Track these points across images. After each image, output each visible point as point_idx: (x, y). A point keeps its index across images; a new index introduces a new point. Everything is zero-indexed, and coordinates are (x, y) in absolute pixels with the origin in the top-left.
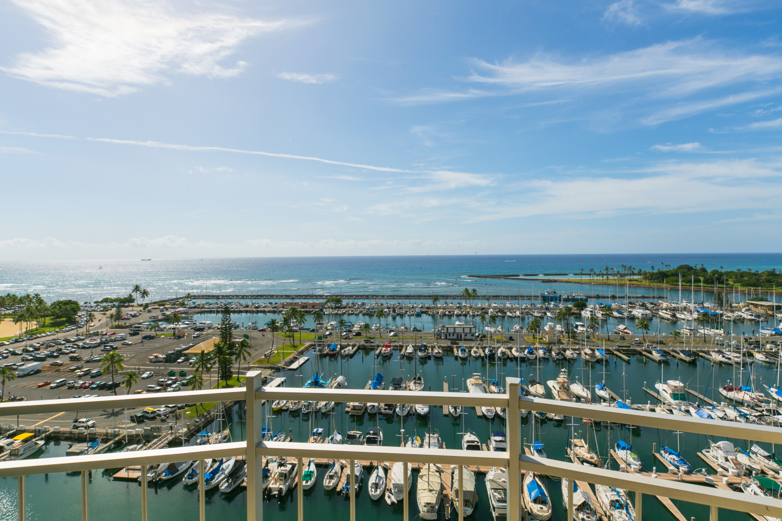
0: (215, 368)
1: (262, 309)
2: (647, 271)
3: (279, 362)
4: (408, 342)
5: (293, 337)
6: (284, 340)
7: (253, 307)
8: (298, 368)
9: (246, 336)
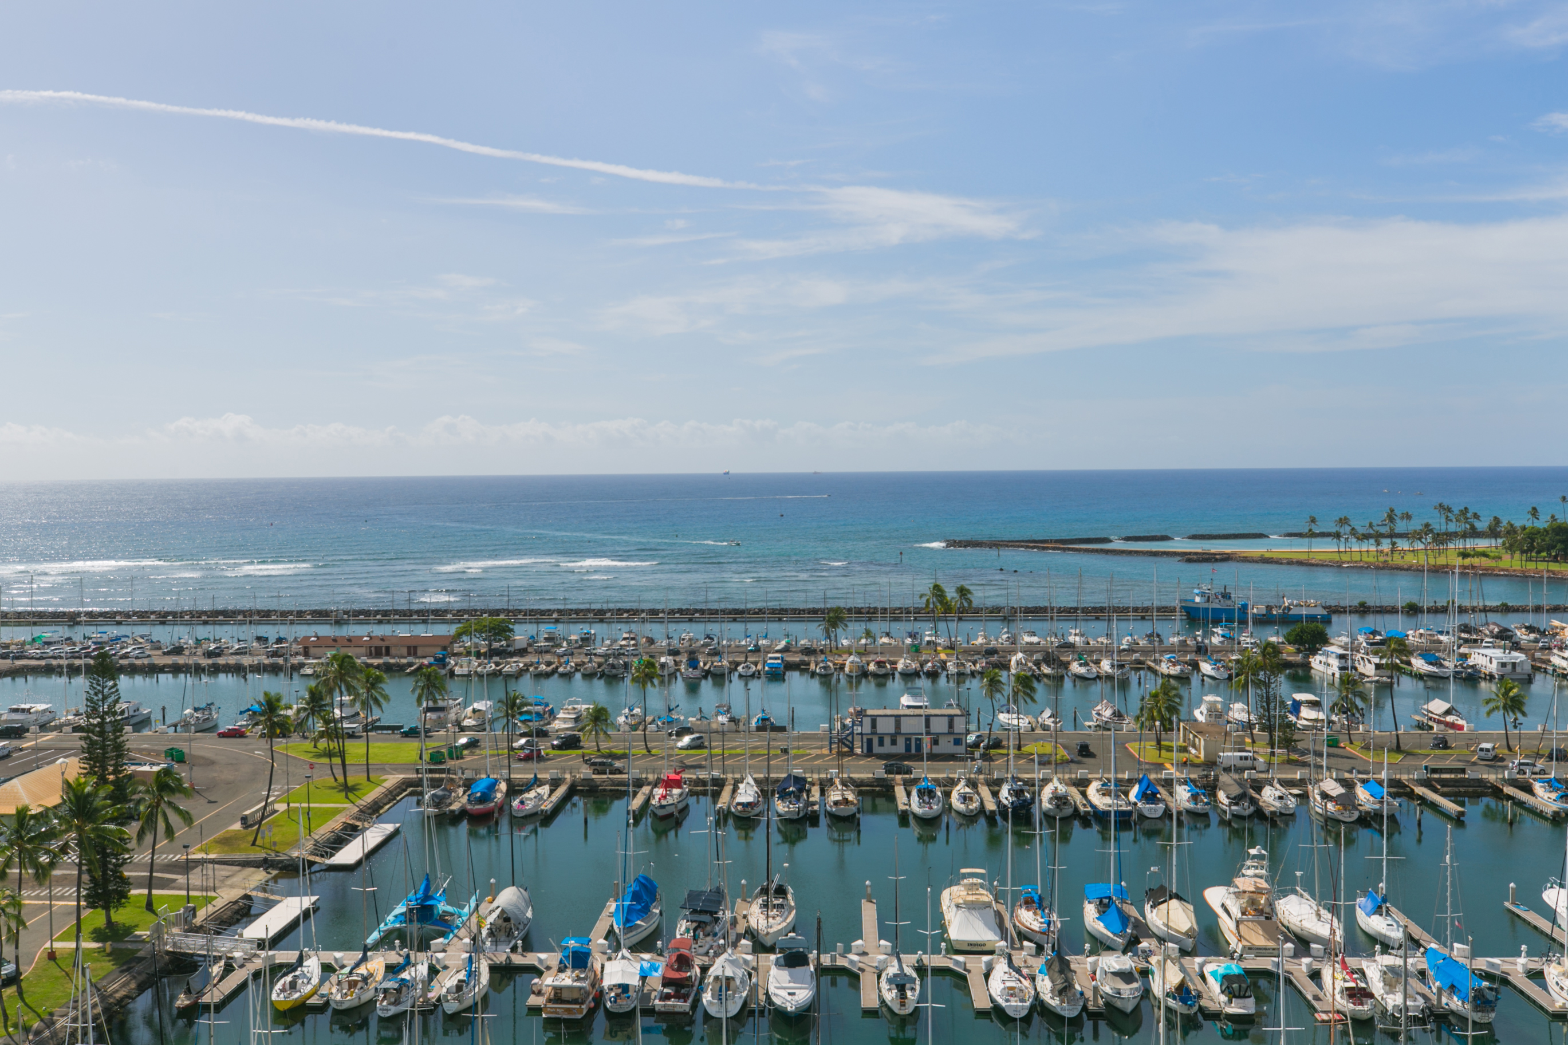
0: (68, 866)
1: (232, 660)
2: (1518, 524)
3: (295, 844)
4: (741, 769)
5: (342, 754)
6: (312, 766)
7: (200, 651)
8: (359, 863)
9: (177, 756)
